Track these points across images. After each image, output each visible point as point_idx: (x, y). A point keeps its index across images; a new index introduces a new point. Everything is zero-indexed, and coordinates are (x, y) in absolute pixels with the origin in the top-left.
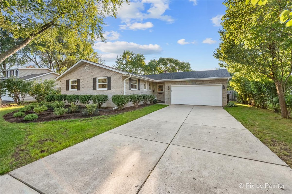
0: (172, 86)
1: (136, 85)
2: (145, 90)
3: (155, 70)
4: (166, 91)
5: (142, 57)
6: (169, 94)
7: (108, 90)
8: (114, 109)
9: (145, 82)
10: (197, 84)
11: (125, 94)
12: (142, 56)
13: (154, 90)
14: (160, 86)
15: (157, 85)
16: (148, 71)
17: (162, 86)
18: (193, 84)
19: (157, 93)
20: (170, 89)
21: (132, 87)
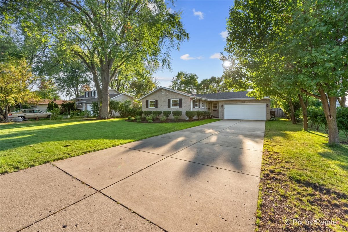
0: (225, 105)
1: (197, 104)
2: (203, 107)
3: (208, 88)
4: (220, 109)
5: (195, 76)
6: (223, 111)
7: (179, 107)
8: (186, 120)
9: (203, 101)
10: (246, 103)
11: (191, 110)
13: (209, 107)
14: (214, 105)
15: (212, 104)
16: (201, 89)
17: (216, 104)
18: (242, 103)
19: (212, 110)
20: (223, 107)
21: (195, 105)
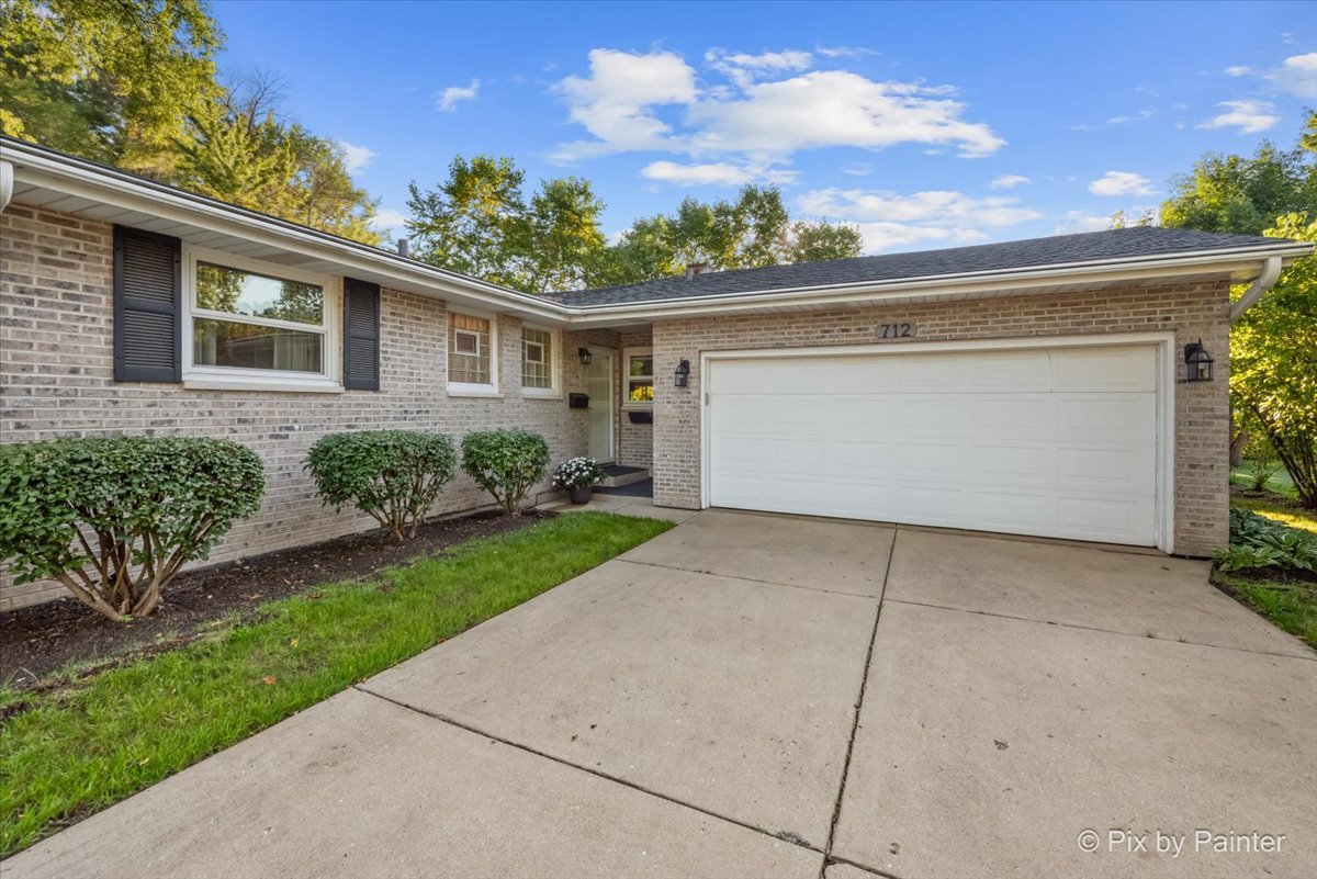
0: (711, 360)
4: (662, 397)
6: (690, 424)
9: (474, 317)
10: (923, 341)
12: (583, 192)
13: (580, 391)
18: (884, 338)
19: (618, 414)
20: (692, 383)
